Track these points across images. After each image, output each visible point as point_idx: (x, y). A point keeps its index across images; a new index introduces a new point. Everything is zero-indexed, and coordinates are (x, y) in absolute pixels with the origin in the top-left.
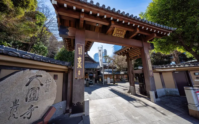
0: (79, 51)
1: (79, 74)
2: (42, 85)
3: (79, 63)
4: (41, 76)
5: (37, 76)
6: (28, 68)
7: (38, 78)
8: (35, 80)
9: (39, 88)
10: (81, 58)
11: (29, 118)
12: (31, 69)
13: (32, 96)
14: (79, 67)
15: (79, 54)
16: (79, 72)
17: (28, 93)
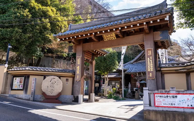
0: (78, 62)
1: (78, 78)
2: (55, 82)
3: (78, 70)
4: (55, 79)
5: (54, 78)
6: (50, 75)
7: (54, 79)
8: (53, 80)
9: (54, 83)
10: (79, 67)
11: (52, 93)
12: (51, 76)
13: (52, 86)
14: (78, 74)
15: (78, 64)
16: (78, 76)
17: (51, 84)
